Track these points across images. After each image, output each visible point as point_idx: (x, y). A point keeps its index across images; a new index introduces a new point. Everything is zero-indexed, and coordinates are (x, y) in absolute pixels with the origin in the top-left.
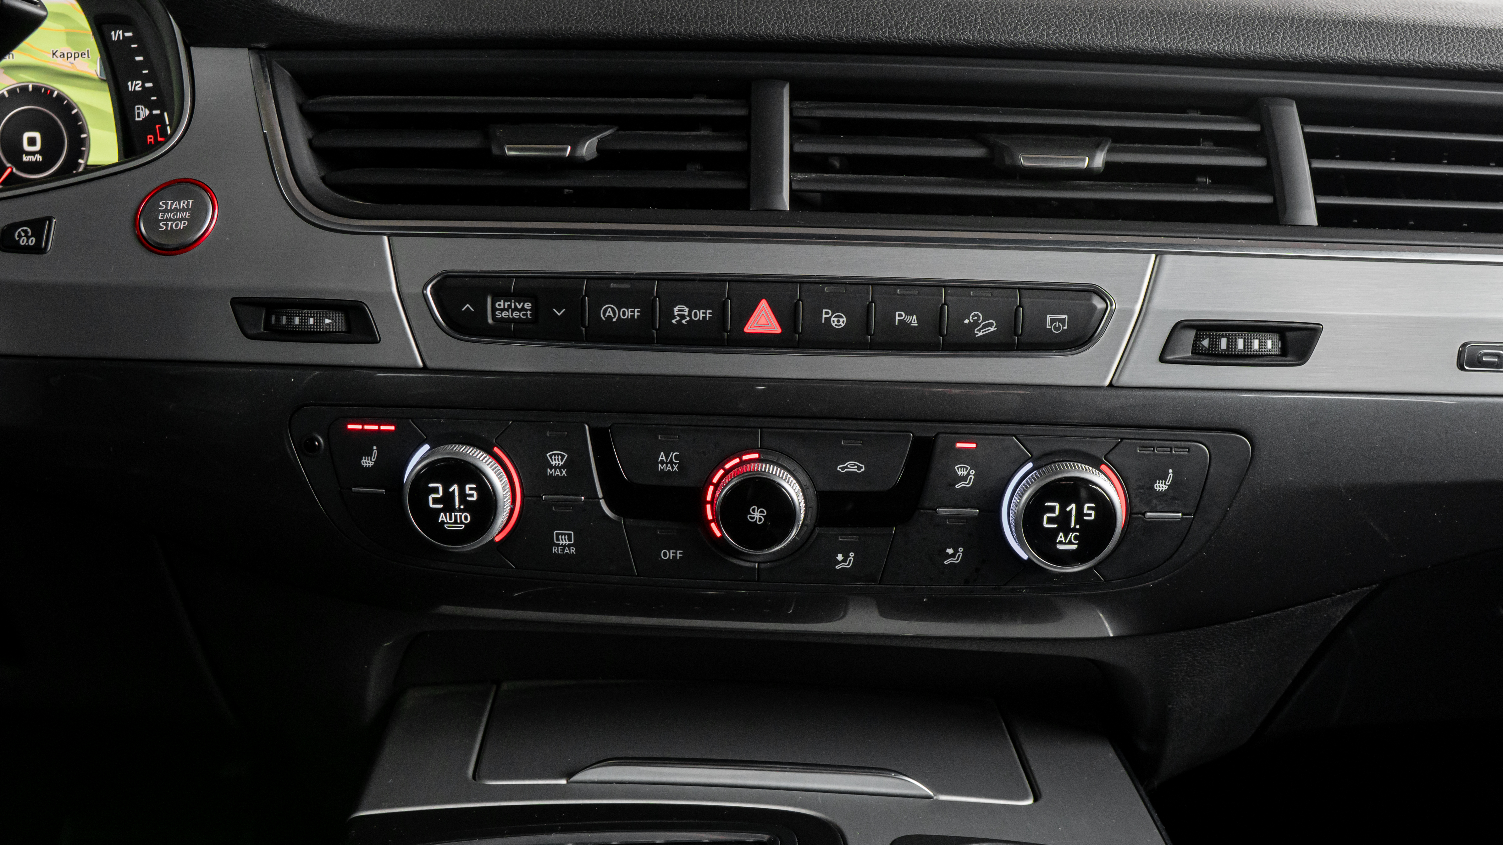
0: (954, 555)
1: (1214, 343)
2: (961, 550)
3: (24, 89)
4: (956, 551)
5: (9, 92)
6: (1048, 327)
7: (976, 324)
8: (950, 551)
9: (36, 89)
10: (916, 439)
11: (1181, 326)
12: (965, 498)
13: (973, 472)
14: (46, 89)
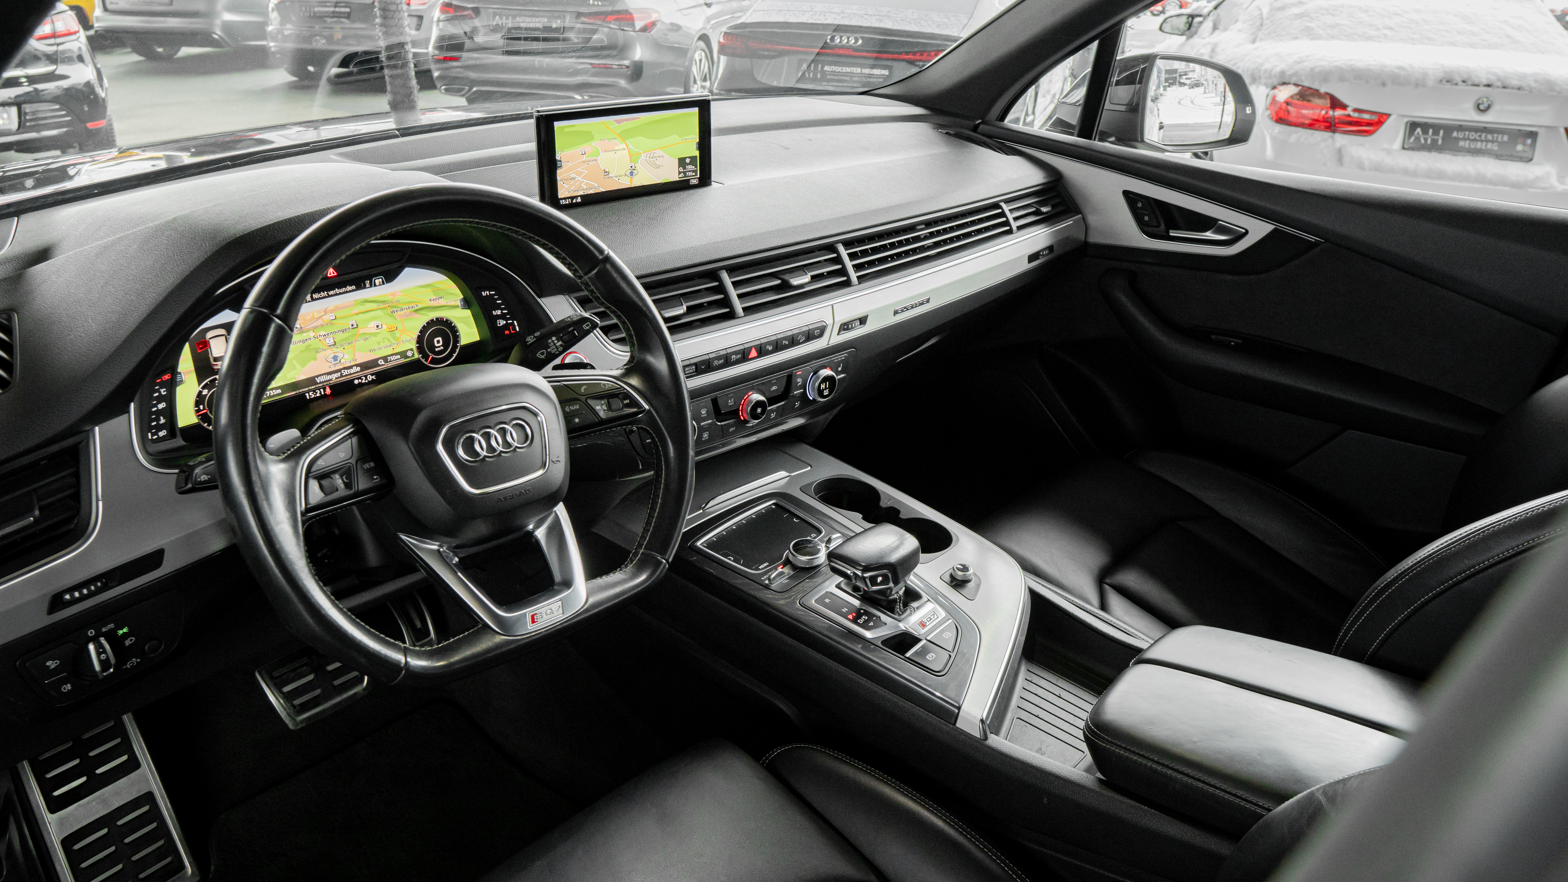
3: (432, 320)
5: (427, 323)
9: (437, 319)
14: (441, 318)
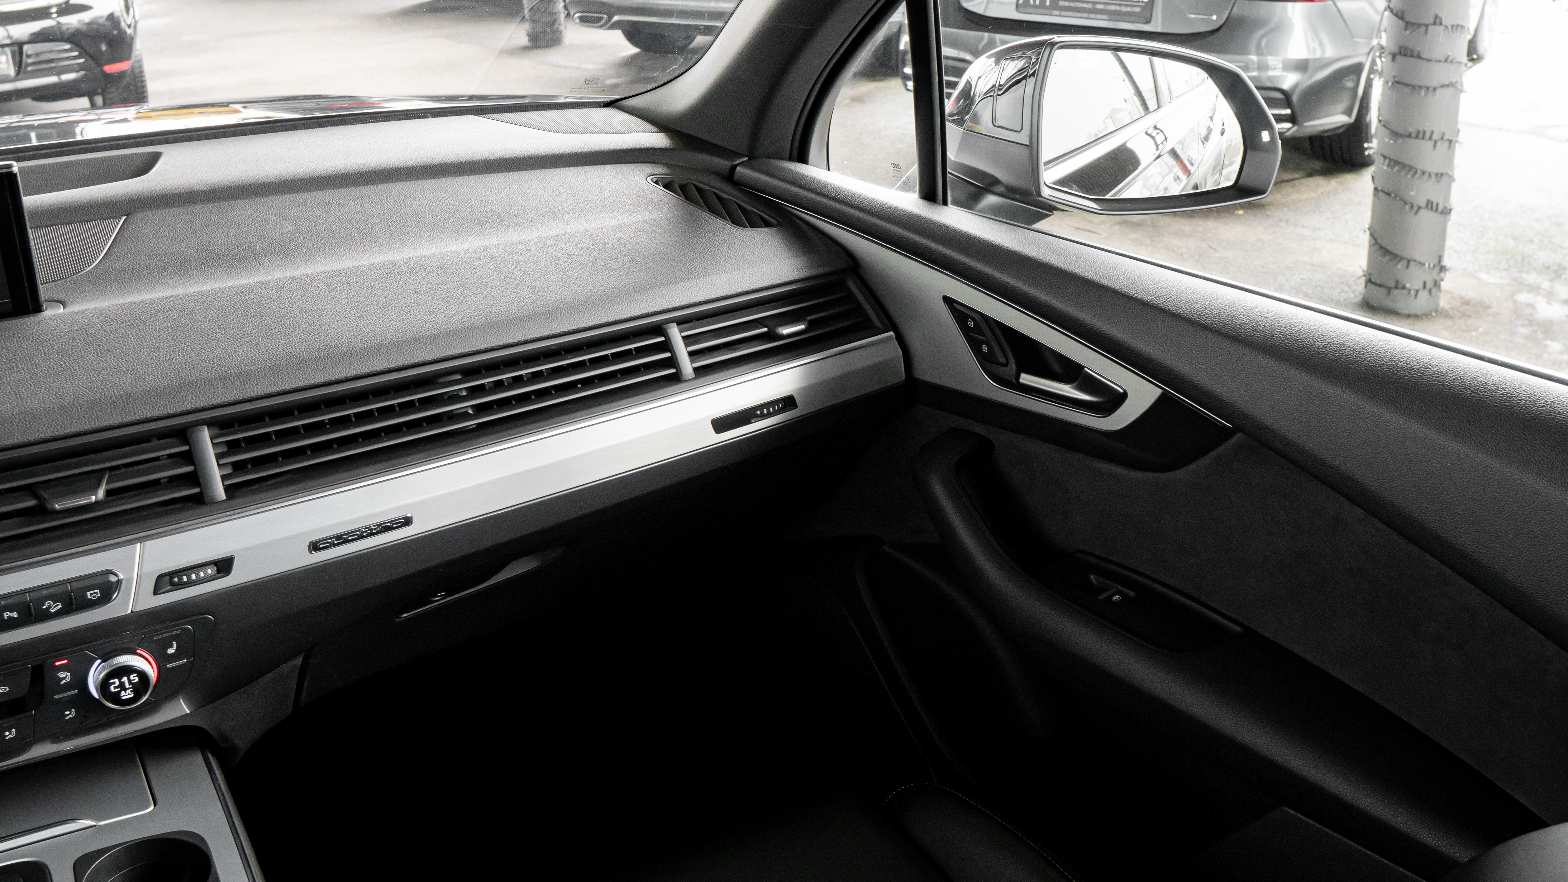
0: (70, 714)
1: (180, 579)
2: (73, 710)
4: (71, 712)
6: (89, 598)
7: (50, 607)
8: (67, 713)
10: (33, 667)
11: (160, 577)
12: (68, 687)
13: (69, 674)
